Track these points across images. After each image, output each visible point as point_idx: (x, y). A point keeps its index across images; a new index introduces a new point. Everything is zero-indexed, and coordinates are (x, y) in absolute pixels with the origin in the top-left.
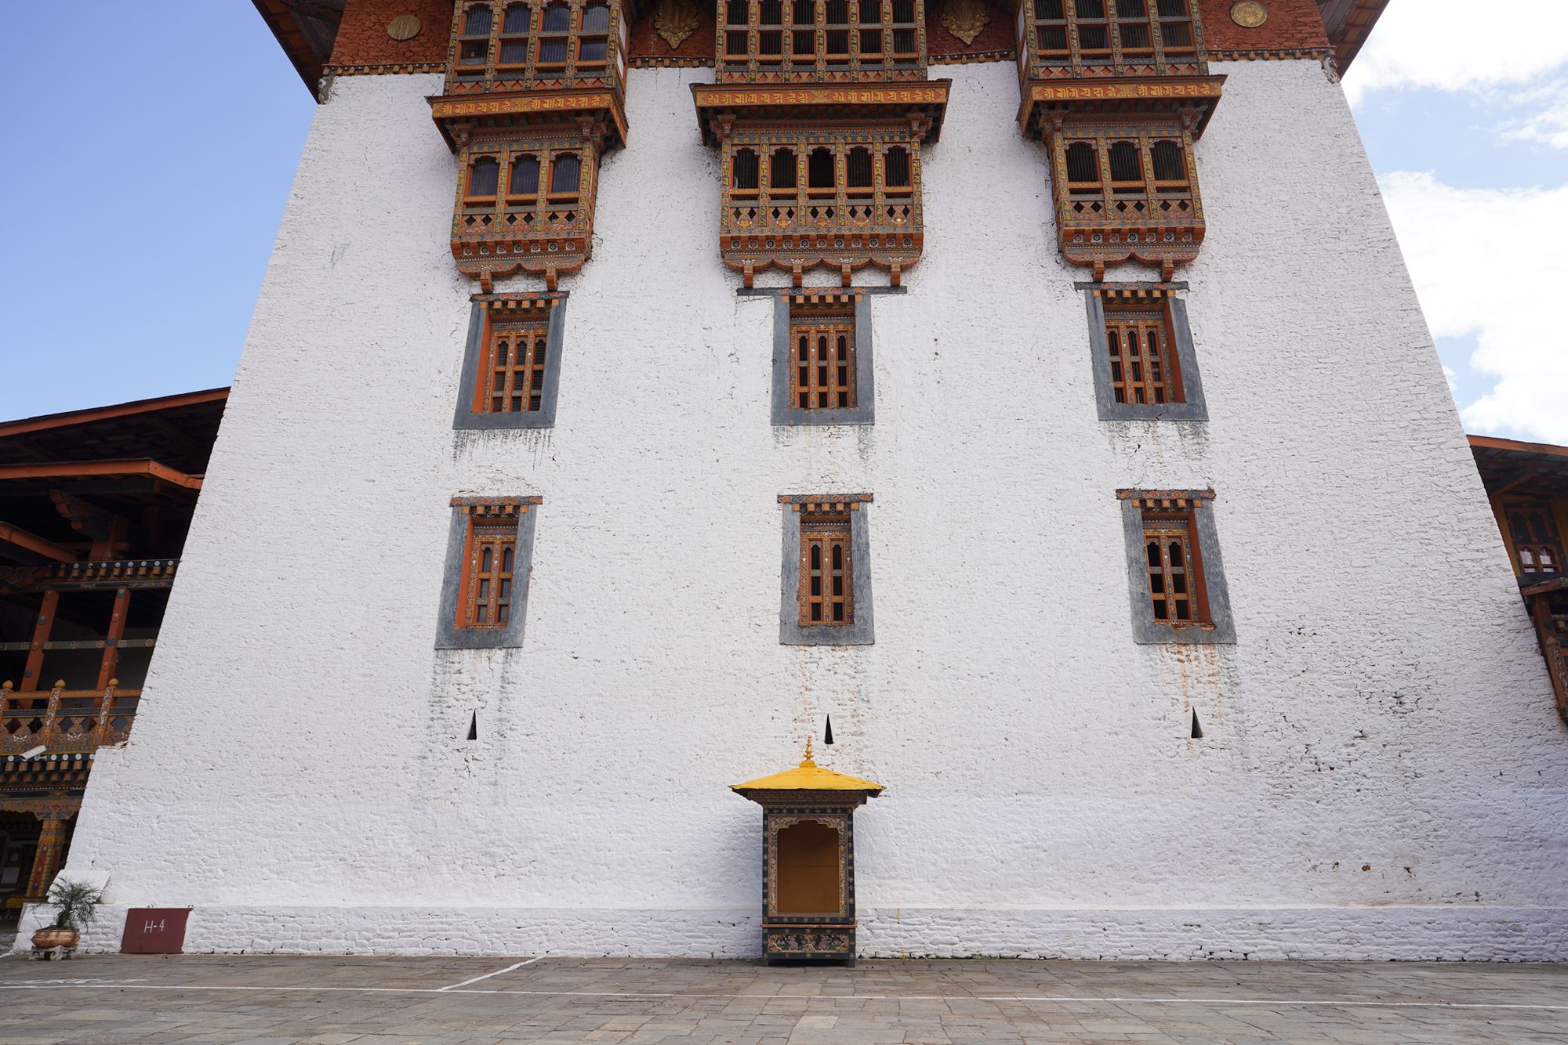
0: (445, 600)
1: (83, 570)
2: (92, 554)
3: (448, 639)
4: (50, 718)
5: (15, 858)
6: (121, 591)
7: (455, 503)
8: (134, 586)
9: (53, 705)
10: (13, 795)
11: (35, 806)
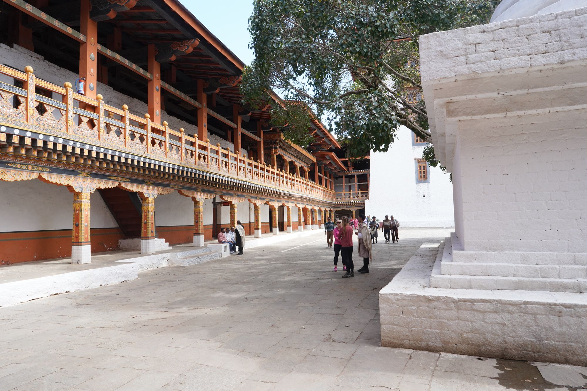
0: (416, 176)
1: (349, 172)
2: (349, 169)
3: (418, 182)
4: (352, 196)
5: (338, 216)
6: (356, 175)
7: (415, 159)
8: (357, 174)
9: (351, 194)
10: (347, 207)
11: (351, 209)
